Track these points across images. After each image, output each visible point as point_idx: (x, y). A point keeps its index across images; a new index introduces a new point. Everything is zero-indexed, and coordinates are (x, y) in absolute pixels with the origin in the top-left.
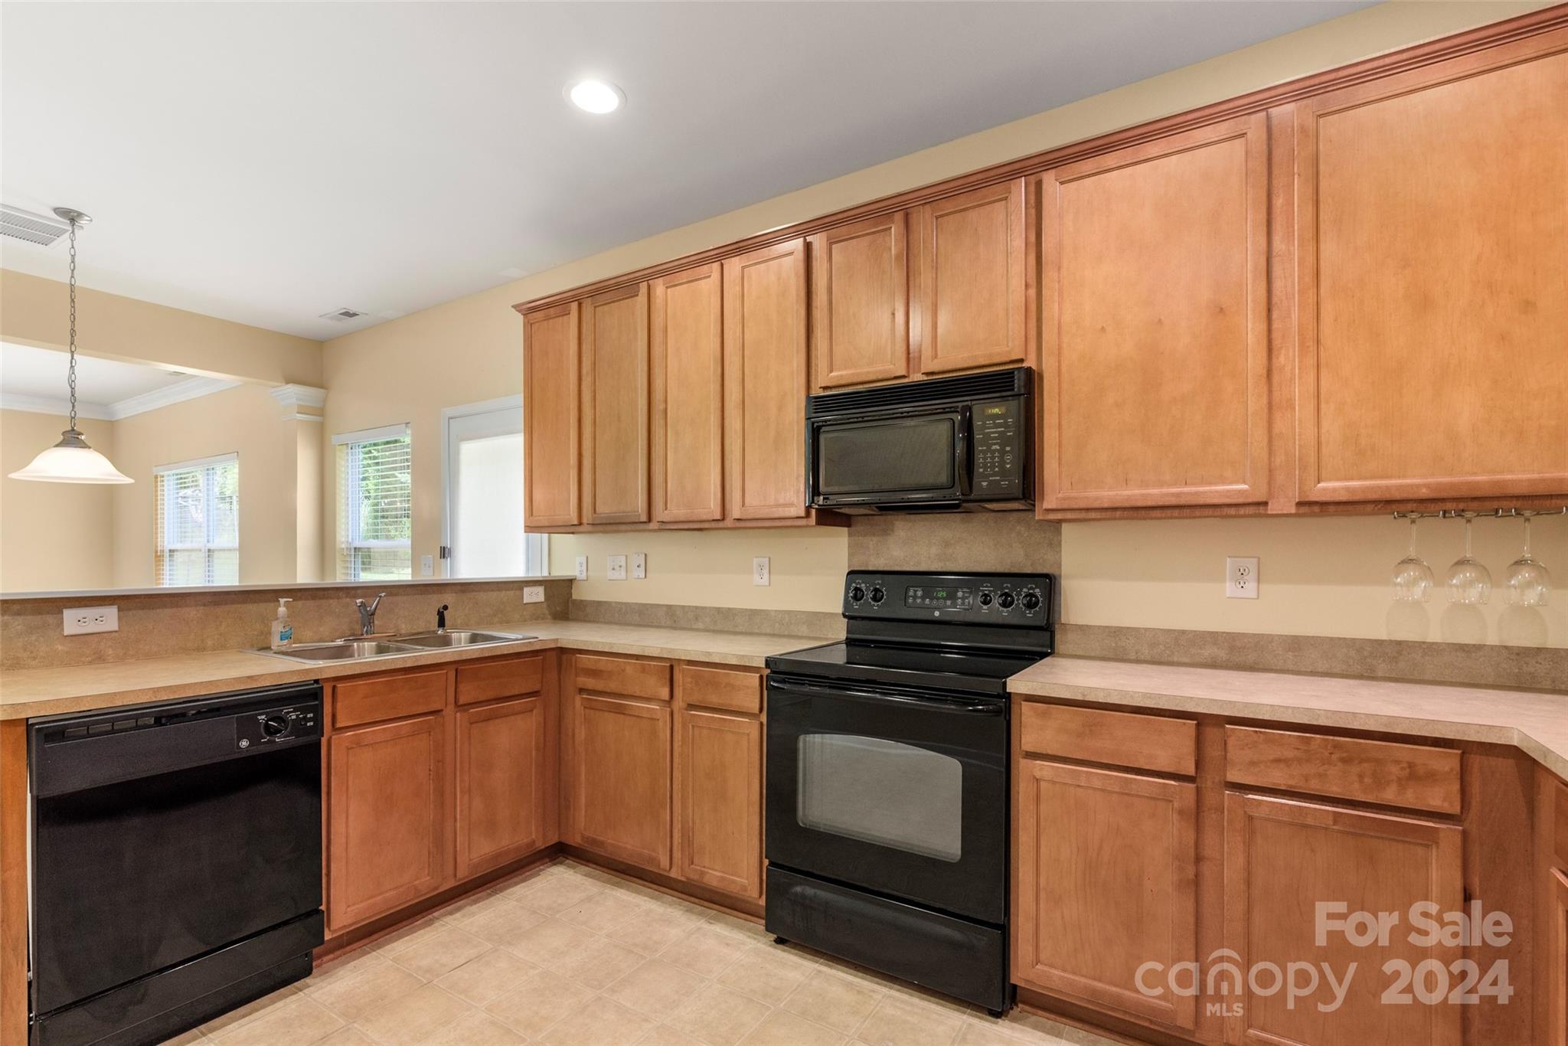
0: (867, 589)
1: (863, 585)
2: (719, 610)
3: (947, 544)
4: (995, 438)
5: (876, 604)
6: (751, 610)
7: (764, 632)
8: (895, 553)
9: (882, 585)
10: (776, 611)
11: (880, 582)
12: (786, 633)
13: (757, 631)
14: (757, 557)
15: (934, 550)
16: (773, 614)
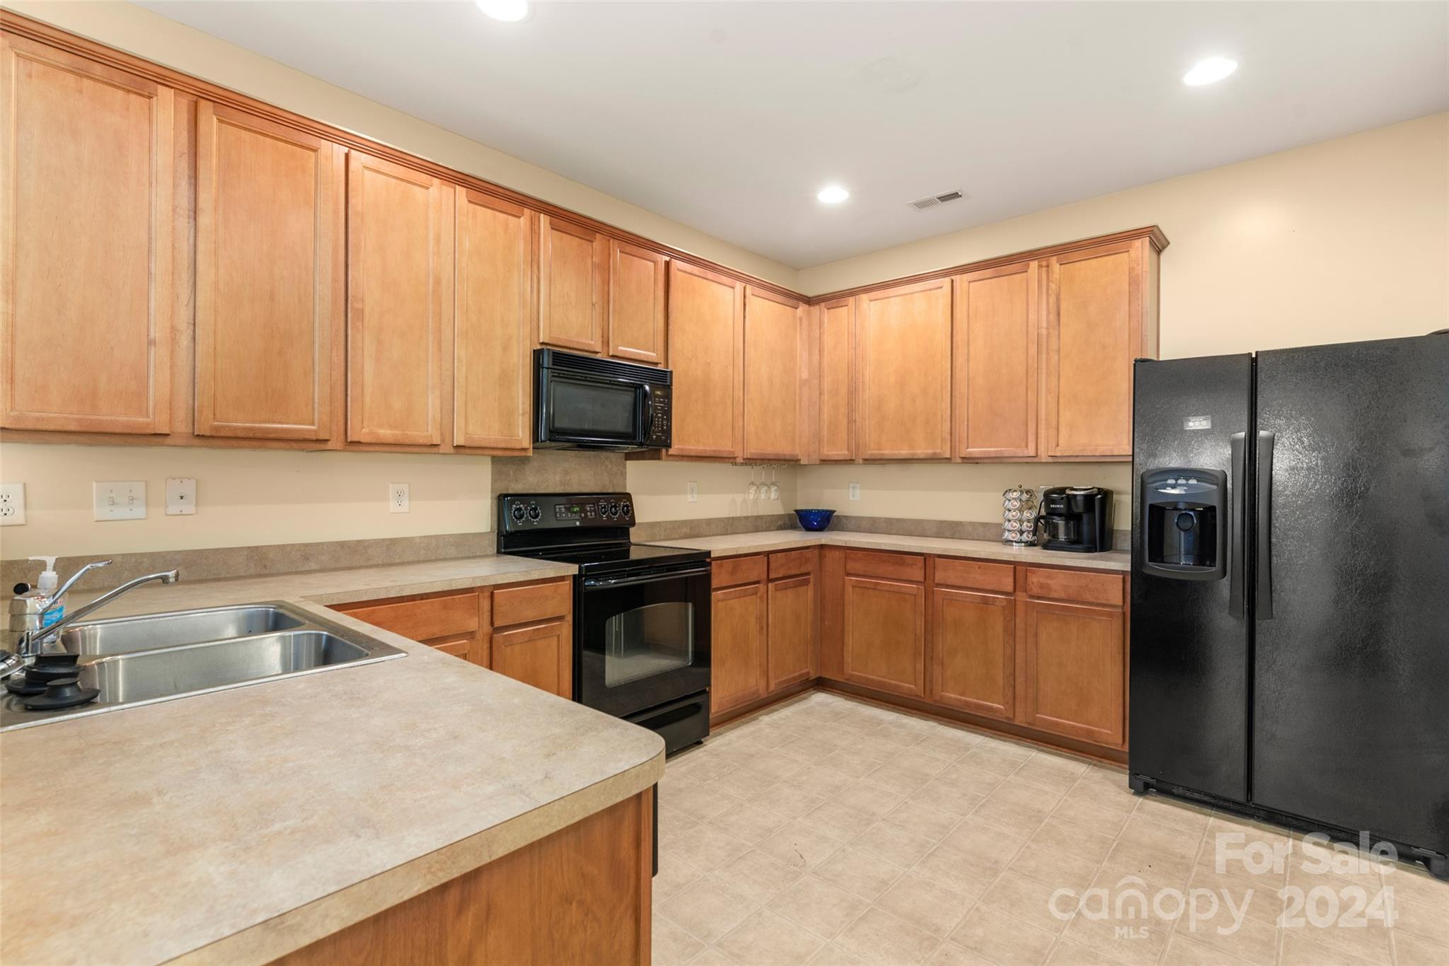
0: (526, 509)
1: (522, 506)
2: (342, 545)
3: (566, 472)
4: (659, 410)
5: (535, 520)
6: (390, 539)
7: (406, 560)
8: (530, 479)
9: (536, 504)
10: (421, 537)
11: (534, 502)
12: (433, 558)
13: (397, 561)
14: (393, 483)
15: (558, 478)
16: (418, 540)
